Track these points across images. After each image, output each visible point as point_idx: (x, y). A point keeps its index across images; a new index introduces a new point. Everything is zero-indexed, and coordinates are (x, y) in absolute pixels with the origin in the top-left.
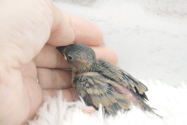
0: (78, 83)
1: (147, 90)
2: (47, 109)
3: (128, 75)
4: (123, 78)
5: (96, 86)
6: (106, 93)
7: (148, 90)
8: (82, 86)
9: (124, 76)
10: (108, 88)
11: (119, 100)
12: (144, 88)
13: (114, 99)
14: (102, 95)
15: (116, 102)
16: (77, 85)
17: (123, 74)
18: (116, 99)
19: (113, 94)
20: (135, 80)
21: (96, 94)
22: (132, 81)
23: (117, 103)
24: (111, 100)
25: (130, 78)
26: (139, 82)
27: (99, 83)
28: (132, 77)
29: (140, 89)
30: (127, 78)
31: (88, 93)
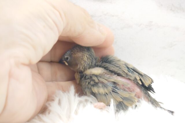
0: (83, 81)
1: (152, 82)
2: (59, 104)
3: (133, 68)
4: (128, 71)
5: (100, 85)
6: (111, 92)
7: (154, 82)
8: (87, 83)
9: (129, 69)
10: (113, 87)
11: (125, 99)
12: (150, 80)
13: (119, 97)
14: (107, 94)
15: (121, 100)
16: (82, 83)
17: (128, 68)
18: (121, 98)
19: (118, 92)
20: (140, 72)
21: (101, 93)
22: (137, 74)
23: (122, 102)
24: (116, 99)
25: (135, 70)
26: (144, 74)
27: (104, 82)
28: (137, 69)
29: (145, 80)
30: (132, 70)
31: (94, 91)
